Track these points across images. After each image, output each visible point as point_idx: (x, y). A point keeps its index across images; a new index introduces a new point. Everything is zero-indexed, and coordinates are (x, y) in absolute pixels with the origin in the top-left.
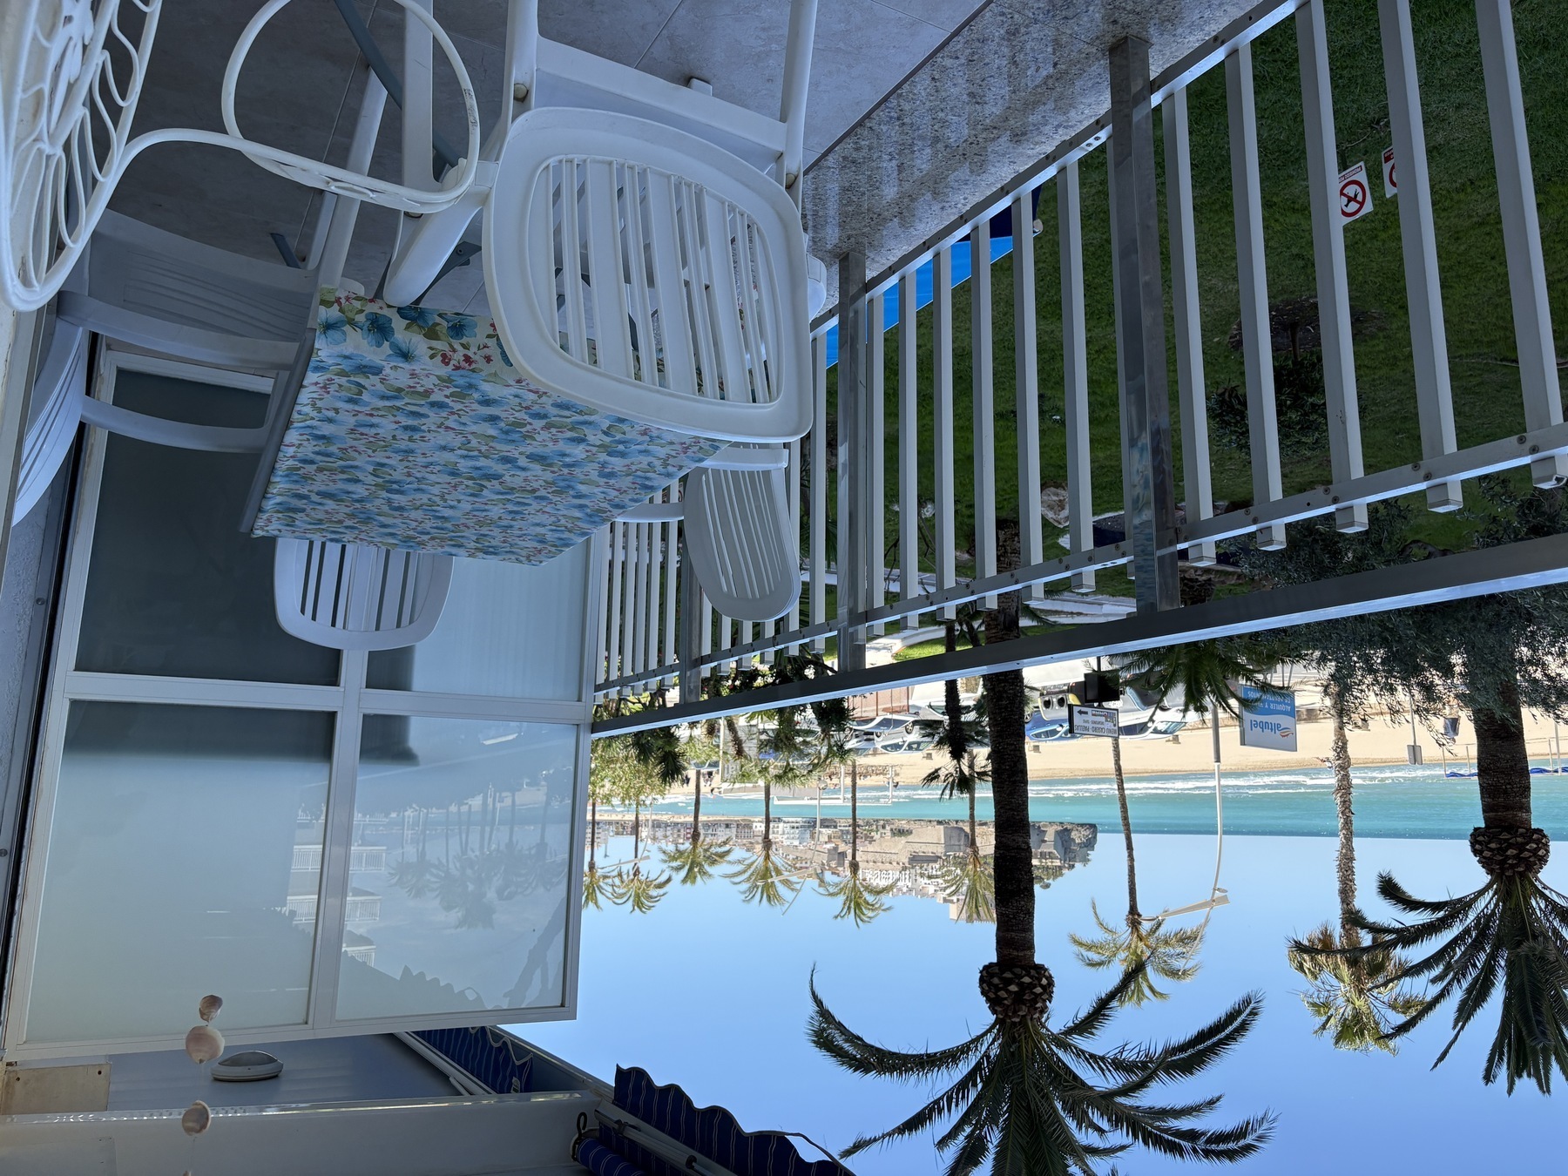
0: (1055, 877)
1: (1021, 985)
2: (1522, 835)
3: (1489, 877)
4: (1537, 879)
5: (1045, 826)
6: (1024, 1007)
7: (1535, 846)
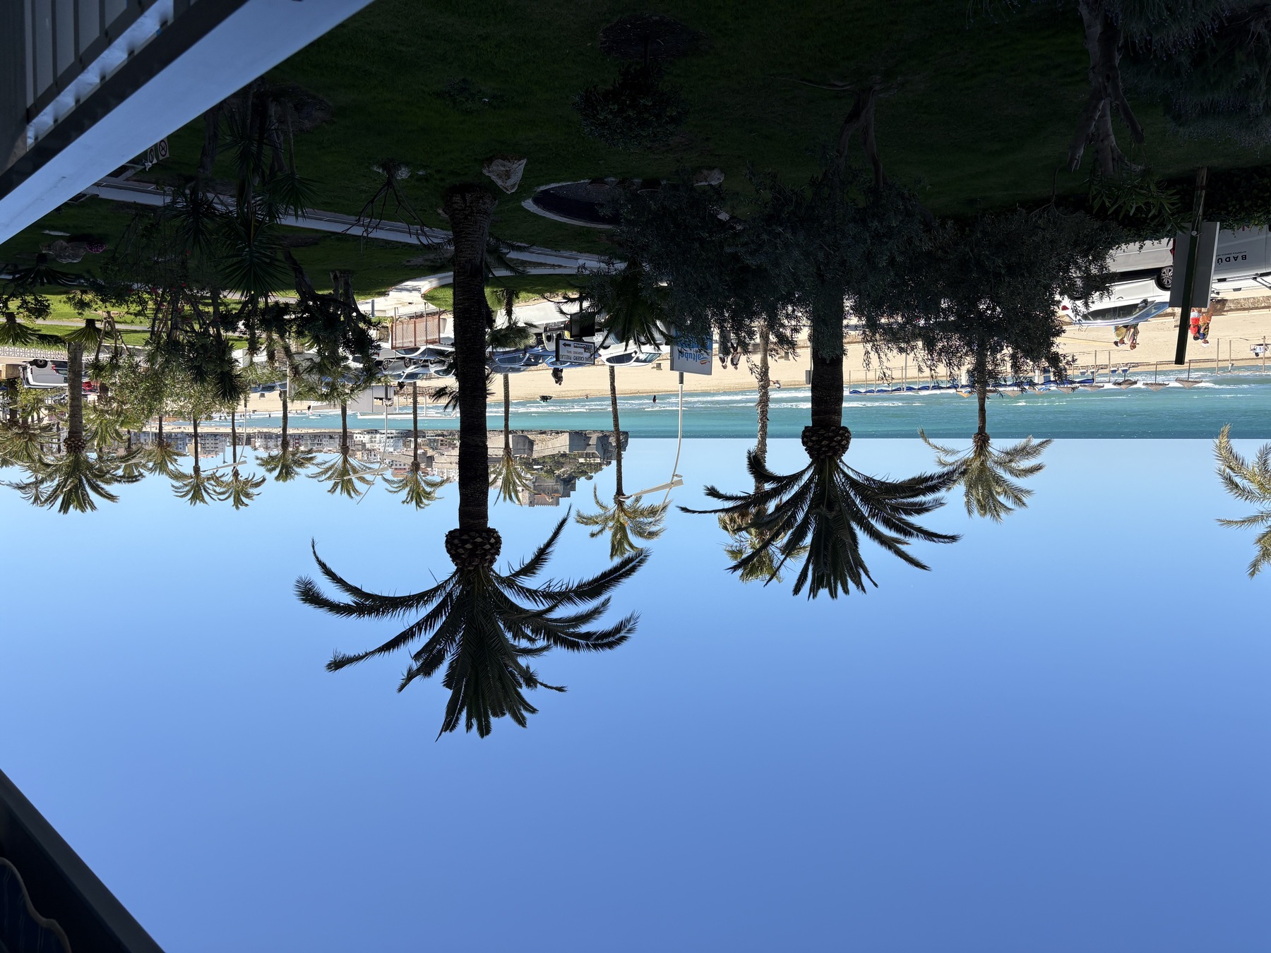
0: (596, 471)
1: (475, 544)
2: (833, 431)
3: (811, 460)
4: (841, 461)
5: (590, 433)
6: (477, 559)
7: (840, 438)
